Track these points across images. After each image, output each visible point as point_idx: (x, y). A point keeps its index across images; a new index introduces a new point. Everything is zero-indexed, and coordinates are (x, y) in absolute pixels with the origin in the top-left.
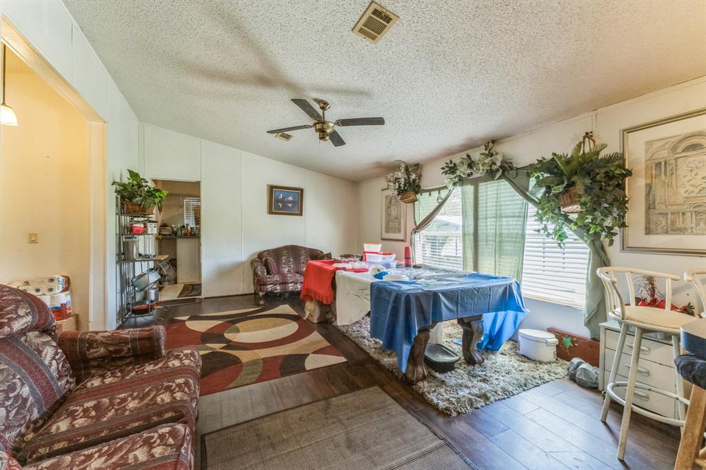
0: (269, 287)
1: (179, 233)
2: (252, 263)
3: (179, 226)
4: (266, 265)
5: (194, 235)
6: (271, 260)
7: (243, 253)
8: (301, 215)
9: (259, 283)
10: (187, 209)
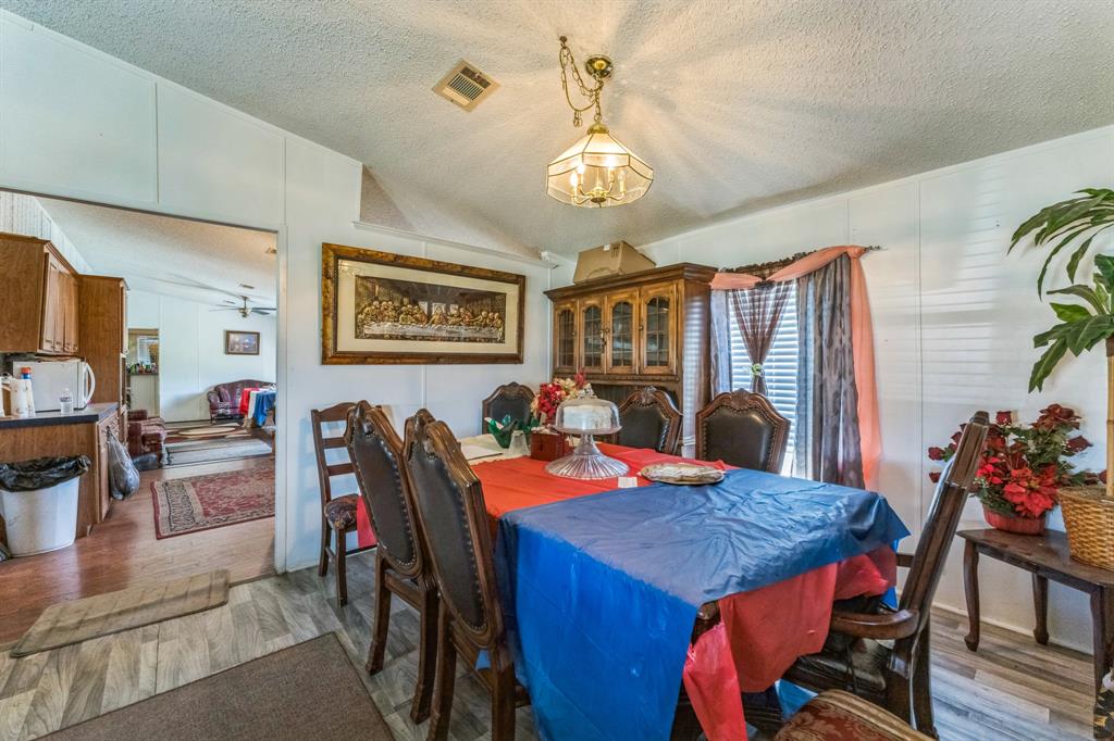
0: (221, 411)
1: (133, 370)
2: (209, 394)
3: (133, 363)
4: (219, 395)
5: (151, 372)
6: (225, 392)
7: (201, 386)
8: (258, 354)
9: (213, 408)
10: (141, 347)
